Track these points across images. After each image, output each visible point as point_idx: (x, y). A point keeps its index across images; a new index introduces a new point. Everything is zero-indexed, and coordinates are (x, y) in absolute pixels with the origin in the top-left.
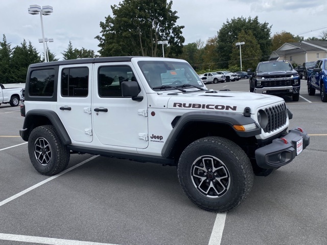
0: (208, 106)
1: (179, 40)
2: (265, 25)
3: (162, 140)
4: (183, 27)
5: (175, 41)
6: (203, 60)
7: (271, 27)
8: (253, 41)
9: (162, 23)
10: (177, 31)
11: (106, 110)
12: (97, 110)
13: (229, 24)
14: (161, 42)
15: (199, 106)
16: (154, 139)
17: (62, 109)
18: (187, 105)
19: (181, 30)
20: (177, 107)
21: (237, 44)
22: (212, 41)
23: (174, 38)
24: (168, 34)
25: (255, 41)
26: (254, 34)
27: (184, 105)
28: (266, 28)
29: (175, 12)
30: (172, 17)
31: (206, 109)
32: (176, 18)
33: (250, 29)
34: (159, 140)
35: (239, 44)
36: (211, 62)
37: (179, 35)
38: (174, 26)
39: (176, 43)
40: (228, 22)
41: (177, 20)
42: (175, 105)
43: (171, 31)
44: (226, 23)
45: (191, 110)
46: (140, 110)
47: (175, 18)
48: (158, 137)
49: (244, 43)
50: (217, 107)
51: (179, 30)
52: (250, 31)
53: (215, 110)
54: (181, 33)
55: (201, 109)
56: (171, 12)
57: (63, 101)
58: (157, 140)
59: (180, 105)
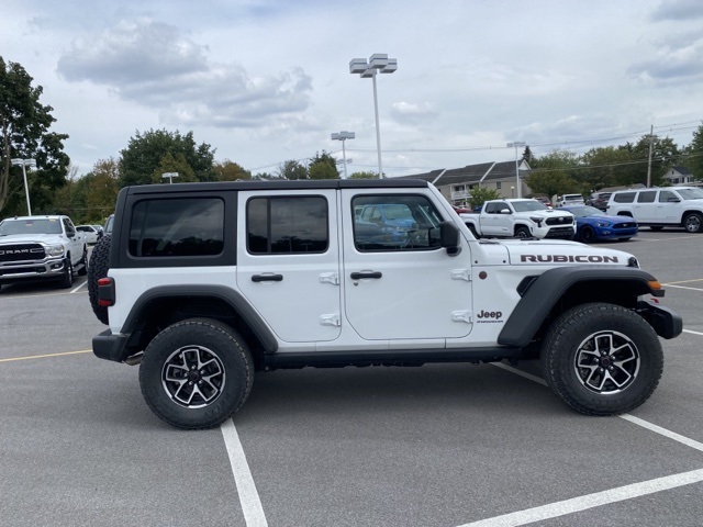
0: (578, 259)
1: (57, 161)
2: (204, 148)
3: (500, 319)
4: (65, 137)
5: (48, 161)
6: (82, 201)
7: (214, 151)
8: (189, 173)
9: (18, 125)
10: (54, 143)
11: (377, 276)
12: (356, 276)
13: (142, 140)
14: (19, 162)
15: (565, 259)
16: (484, 319)
17: (256, 279)
18: (545, 258)
19: (62, 141)
20: (528, 262)
21: (164, 175)
22: (106, 166)
23: (46, 155)
24: (32, 147)
25: (190, 172)
26: (188, 161)
27: (540, 259)
28: (206, 153)
29: (49, 108)
30: (40, 116)
31: (575, 262)
32: (50, 119)
33: (181, 151)
34: (494, 319)
35: (169, 175)
36: (105, 205)
37: (56, 150)
38: (45, 133)
39: (50, 165)
40: (138, 136)
41: (52, 123)
42: (523, 258)
43: (39, 141)
44: (135, 138)
45: (552, 265)
46: (458, 271)
47: (48, 120)
48: (492, 315)
49: (177, 174)
50: (591, 259)
51: (57, 142)
52: (182, 156)
53: (590, 263)
54: (62, 147)
55: (568, 262)
56: (39, 106)
57: (249, 263)
58: (490, 319)
59: (533, 259)
